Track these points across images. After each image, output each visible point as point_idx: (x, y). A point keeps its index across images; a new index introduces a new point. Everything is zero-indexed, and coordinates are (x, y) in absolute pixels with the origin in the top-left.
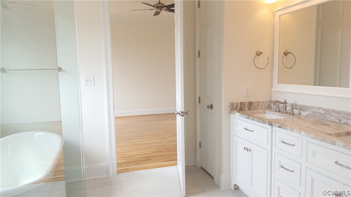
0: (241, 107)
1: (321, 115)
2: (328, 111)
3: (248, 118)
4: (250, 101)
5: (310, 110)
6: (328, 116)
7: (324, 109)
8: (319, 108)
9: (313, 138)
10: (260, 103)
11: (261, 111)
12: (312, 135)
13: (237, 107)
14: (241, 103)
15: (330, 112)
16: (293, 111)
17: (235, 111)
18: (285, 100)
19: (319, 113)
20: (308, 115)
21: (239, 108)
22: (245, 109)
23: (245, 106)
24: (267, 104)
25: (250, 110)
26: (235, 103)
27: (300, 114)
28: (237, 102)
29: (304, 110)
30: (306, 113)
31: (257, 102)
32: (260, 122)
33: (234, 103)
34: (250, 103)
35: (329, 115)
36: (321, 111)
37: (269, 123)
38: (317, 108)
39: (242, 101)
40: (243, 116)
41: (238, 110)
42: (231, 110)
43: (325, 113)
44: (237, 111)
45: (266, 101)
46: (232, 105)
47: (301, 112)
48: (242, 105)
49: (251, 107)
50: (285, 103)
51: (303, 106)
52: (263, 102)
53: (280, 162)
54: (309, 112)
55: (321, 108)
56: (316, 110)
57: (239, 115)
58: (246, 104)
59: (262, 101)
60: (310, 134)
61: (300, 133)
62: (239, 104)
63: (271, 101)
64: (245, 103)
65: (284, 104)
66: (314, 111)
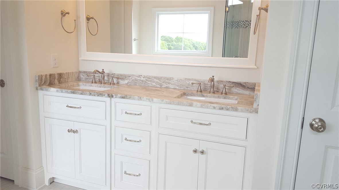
0: (50, 81)
1: (142, 82)
2: (149, 78)
3: (74, 93)
4: (60, 72)
5: (130, 78)
6: (149, 82)
7: (145, 76)
8: (140, 76)
9: (168, 104)
10: (69, 74)
11: (75, 84)
12: (166, 100)
13: (46, 81)
14: (50, 75)
15: (151, 79)
16: (113, 80)
17: (45, 86)
18: (103, 70)
19: (140, 80)
20: (128, 83)
21: (48, 82)
22: (55, 83)
23: (55, 79)
24: (77, 76)
25: (60, 83)
26: (44, 75)
27: (119, 84)
28: (46, 74)
29: (123, 79)
30: (126, 82)
31: (67, 73)
32: (95, 96)
33: (42, 75)
34: (60, 75)
35: (151, 81)
36: (142, 79)
37: (109, 95)
38: (137, 76)
39: (52, 73)
40: (64, 90)
41: (47, 84)
42: (40, 85)
43: (146, 80)
44: (47, 86)
45: (75, 72)
46: (40, 78)
47: (120, 81)
48: (52, 77)
49: (61, 79)
50: (103, 72)
51: (121, 75)
52: (73, 73)
53: (122, 135)
54: (128, 80)
55: (142, 76)
56: (136, 78)
57: (57, 90)
58: (56, 76)
59: (71, 72)
60: (164, 100)
61: (153, 100)
62: (48, 77)
63: (80, 72)
64: (55, 74)
65: (102, 74)
66: (134, 79)
